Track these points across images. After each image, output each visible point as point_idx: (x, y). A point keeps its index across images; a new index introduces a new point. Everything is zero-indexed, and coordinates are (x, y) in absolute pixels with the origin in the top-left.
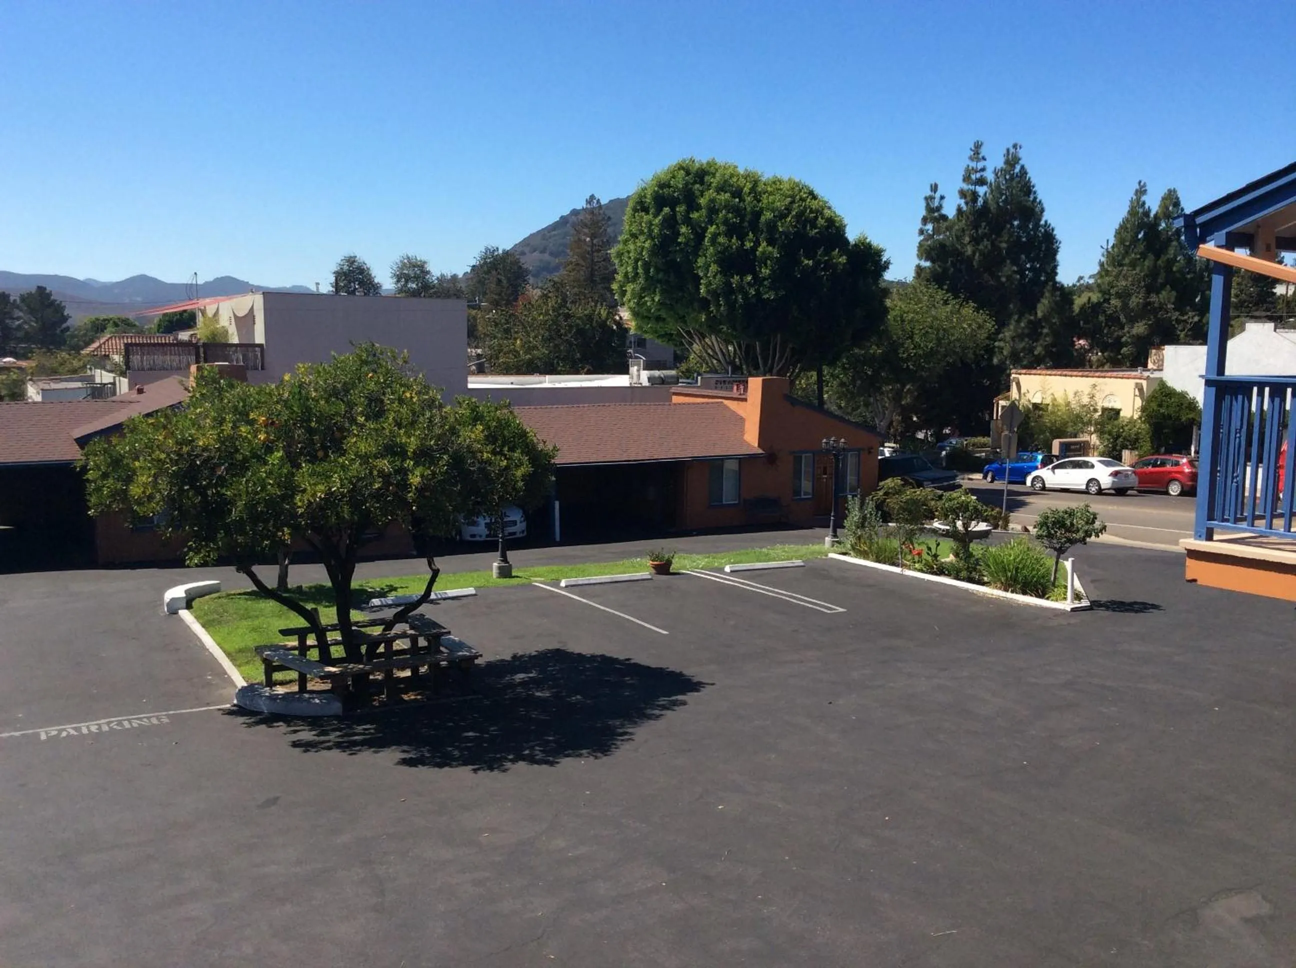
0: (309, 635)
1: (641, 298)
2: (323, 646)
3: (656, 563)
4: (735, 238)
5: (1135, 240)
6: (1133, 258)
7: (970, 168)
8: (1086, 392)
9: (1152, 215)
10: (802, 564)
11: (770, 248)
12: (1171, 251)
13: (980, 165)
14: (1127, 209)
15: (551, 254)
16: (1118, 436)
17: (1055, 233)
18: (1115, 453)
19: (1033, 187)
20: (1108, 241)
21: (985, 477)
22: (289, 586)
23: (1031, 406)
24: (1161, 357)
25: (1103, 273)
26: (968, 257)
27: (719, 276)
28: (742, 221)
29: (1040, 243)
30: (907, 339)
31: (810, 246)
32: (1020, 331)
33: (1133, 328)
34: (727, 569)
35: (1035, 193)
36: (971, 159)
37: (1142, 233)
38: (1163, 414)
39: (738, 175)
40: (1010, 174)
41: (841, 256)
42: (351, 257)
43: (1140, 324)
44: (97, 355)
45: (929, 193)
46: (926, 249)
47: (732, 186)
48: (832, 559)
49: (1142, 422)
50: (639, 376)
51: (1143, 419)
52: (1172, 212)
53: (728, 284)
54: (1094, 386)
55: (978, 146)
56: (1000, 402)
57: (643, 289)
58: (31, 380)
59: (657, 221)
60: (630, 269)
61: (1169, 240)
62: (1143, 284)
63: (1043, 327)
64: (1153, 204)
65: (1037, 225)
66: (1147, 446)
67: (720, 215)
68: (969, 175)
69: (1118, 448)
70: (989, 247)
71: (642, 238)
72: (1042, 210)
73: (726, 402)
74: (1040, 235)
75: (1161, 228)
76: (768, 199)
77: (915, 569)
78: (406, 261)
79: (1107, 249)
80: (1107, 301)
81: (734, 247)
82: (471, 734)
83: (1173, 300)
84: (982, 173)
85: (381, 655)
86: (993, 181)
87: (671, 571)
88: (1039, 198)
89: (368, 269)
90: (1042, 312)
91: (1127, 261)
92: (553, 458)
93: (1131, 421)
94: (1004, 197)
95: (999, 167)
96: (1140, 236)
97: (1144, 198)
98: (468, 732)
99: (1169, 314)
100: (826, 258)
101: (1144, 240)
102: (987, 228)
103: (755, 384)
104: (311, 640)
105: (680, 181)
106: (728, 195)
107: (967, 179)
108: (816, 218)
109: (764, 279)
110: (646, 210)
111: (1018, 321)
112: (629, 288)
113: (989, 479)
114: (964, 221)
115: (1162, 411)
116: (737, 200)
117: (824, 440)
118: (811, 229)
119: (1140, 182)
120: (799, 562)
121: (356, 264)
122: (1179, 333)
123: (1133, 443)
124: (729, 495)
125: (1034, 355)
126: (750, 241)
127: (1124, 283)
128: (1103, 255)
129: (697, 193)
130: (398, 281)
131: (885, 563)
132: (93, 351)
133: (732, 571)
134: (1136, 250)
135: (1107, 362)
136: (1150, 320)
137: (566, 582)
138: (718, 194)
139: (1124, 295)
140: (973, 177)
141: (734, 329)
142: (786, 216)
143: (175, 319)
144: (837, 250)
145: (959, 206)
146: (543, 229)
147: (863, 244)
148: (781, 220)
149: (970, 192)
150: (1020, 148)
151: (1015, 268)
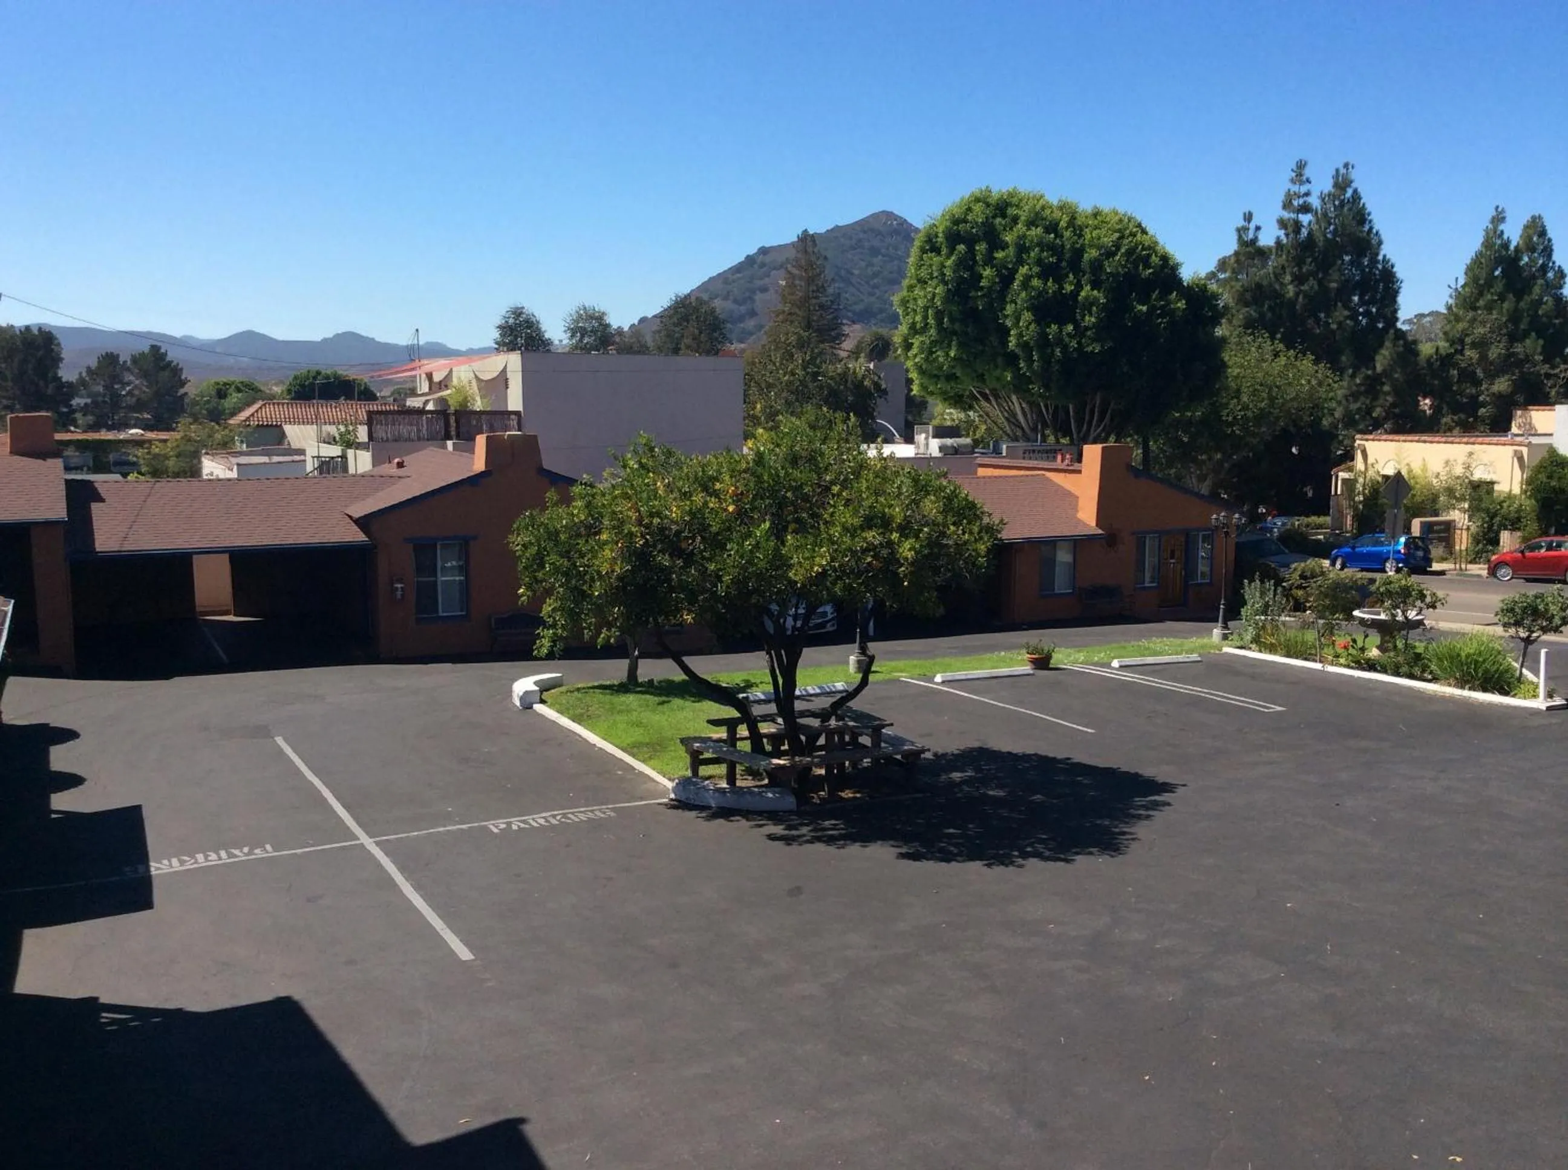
0: (740, 727)
1: (931, 353)
2: (755, 737)
3: (1034, 656)
4: (1051, 280)
5: (1490, 281)
6: (1489, 300)
7: (1292, 193)
8: (1460, 461)
9: (1512, 247)
10: (1199, 659)
11: (1095, 292)
12: (1537, 290)
13: (1304, 189)
14: (1481, 240)
15: (735, 301)
16: (1495, 515)
17: (1395, 269)
18: (1492, 535)
19: (1369, 214)
20: (1457, 279)
21: (1333, 564)
22: (640, 680)
23: (1380, 479)
24: (1528, 420)
25: (1452, 318)
26: (1290, 299)
27: (1033, 326)
28: (1060, 260)
29: (1377, 281)
30: (1232, 398)
31: (1144, 289)
32: (1354, 388)
33: (1492, 384)
34: (1115, 664)
35: (1370, 221)
36: (1293, 181)
37: (1500, 269)
38: (1554, 488)
39: (1051, 207)
40: (1339, 198)
41: (1180, 300)
42: (518, 308)
43: (1503, 379)
44: (249, 425)
45: (1241, 223)
46: (1238, 291)
47: (1045, 219)
48: (1226, 653)
49: (1527, 497)
50: (927, 445)
51: (1529, 493)
52: (1538, 244)
53: (1043, 335)
54: (1471, 454)
55: (1301, 166)
56: (1340, 474)
57: (934, 343)
58: (207, 454)
59: (949, 263)
60: (918, 318)
61: (1534, 277)
62: (1504, 331)
63: (1383, 384)
64: (1513, 233)
65: (1374, 261)
66: (1533, 526)
67: (1032, 254)
68: (1290, 201)
69: (1495, 528)
70: (1316, 287)
71: (934, 282)
72: (1380, 243)
73: (1048, 474)
74: (1377, 272)
75: (1522, 263)
76: (1091, 234)
77: (1341, 665)
78: (582, 312)
79: (1457, 289)
80: (1461, 352)
81: (1050, 291)
82: (951, 831)
83: (1539, 350)
84: (1305, 198)
85: (821, 748)
86: (1319, 208)
87: (1051, 666)
88: (1376, 228)
89: (538, 322)
90: (1381, 365)
91: (1481, 303)
92: (1000, 532)
93: (1510, 496)
94: (1332, 227)
95: (1326, 191)
96: (1497, 273)
97: (1501, 227)
98: (949, 828)
99: (1538, 368)
100: (1162, 303)
101: (1503, 277)
102: (1313, 264)
103: (1093, 453)
104: (743, 731)
105: (979, 214)
106: (1040, 230)
107: (1287, 205)
108: (1149, 256)
109: (1087, 328)
110: (935, 249)
111: (1353, 376)
112: (916, 341)
113: (1338, 566)
114: (1284, 257)
115: (1553, 483)
116: (1052, 236)
117: (1214, 516)
118: (1144, 269)
119: (1497, 207)
120: (1195, 657)
121: (524, 316)
122: (1548, 390)
123: (1514, 523)
124: (1061, 584)
125: (1372, 417)
126: (1071, 283)
127: (1482, 330)
128: (1451, 296)
129: (1000, 228)
130: (572, 336)
131: (1297, 658)
132: (245, 421)
133: (1121, 667)
134: (1492, 290)
135: (1456, 426)
136: (1514, 374)
137: (942, 676)
138: (1029, 229)
139: (1481, 345)
140: (1295, 203)
141: (1047, 387)
142: (1114, 254)
143: (307, 383)
144: (1175, 293)
145: (1278, 238)
146: (725, 272)
147: (1197, 285)
148: (1108, 258)
149: (1292, 221)
150: (1353, 167)
151: (1346, 313)
